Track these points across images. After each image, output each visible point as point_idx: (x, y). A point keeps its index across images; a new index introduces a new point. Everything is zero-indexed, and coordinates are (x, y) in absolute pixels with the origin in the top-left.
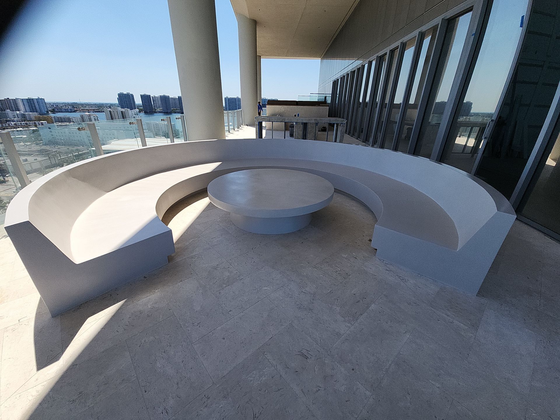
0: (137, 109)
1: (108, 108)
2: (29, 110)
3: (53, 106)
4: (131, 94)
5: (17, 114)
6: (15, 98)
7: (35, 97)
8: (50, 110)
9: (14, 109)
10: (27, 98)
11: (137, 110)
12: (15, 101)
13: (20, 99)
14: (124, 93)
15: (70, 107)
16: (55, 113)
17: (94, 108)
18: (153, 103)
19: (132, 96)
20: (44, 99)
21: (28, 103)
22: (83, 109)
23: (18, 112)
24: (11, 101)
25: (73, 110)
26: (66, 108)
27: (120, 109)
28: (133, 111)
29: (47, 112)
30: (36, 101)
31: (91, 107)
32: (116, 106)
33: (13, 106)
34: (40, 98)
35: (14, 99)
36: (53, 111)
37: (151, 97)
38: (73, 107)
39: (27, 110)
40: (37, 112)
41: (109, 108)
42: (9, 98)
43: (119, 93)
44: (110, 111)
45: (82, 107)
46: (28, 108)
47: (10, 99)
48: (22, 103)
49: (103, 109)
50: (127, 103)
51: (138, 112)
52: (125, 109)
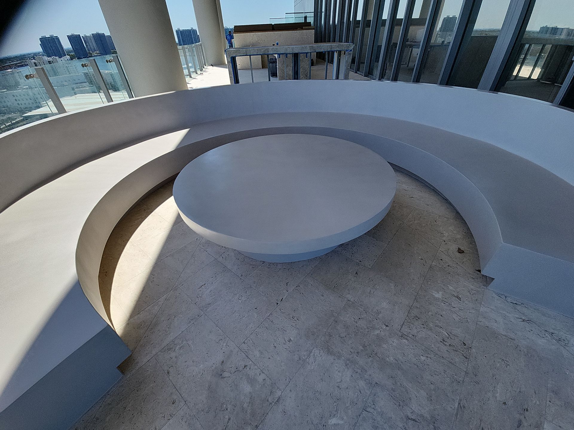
1: (32, 60)
4: (56, 37)
11: (68, 57)
14: (47, 37)
17: (16, 62)
18: (86, 45)
27: (46, 58)
28: (62, 59)
31: (12, 62)
32: (41, 55)
37: (81, 37)
43: (41, 37)
44: (34, 63)
49: (26, 61)
50: (53, 50)
51: (70, 59)
52: (52, 57)
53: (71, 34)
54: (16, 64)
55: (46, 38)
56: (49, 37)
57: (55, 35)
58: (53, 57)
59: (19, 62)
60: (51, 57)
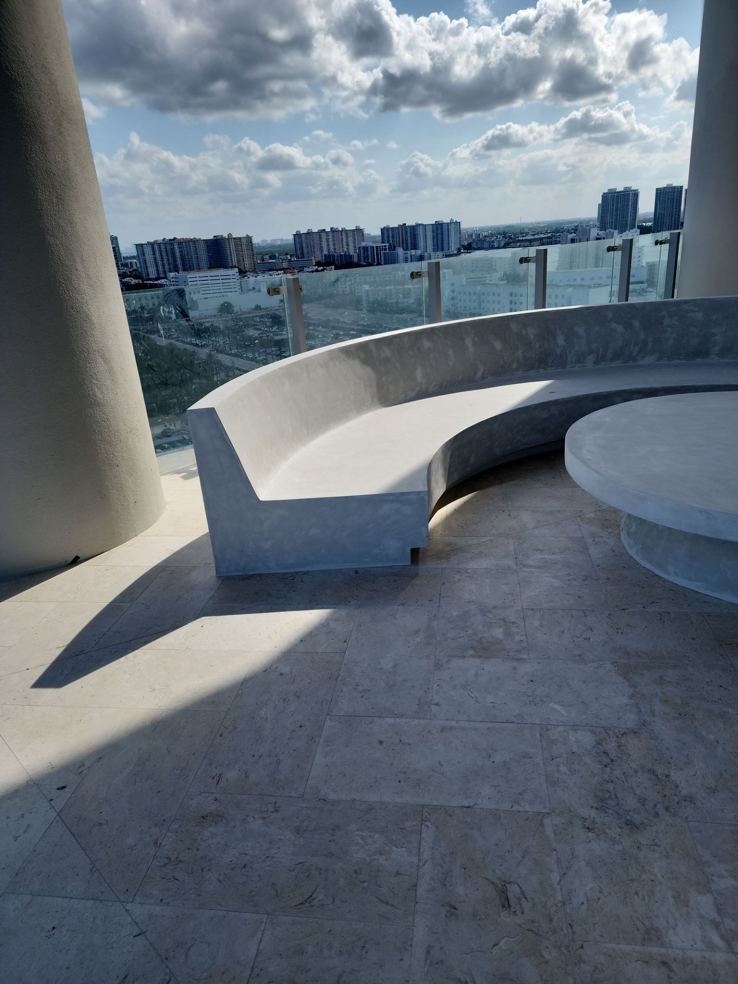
0: (636, 228)
1: (571, 234)
2: (431, 247)
3: (472, 236)
4: (634, 191)
5: (411, 256)
6: (414, 224)
7: (447, 220)
8: (464, 247)
9: (409, 245)
10: (434, 223)
11: (637, 231)
12: (414, 229)
13: (423, 225)
14: (617, 190)
15: (499, 236)
16: (469, 253)
17: (542, 236)
19: (636, 194)
20: (460, 222)
21: (433, 232)
22: (522, 238)
23: (413, 252)
24: (408, 230)
25: (502, 243)
26: (492, 239)
28: (624, 233)
29: (459, 250)
30: (445, 228)
31: (538, 234)
32: (590, 225)
33: (409, 239)
34: (454, 221)
35: (413, 226)
36: (469, 248)
37: (683, 191)
38: (505, 236)
39: (428, 247)
40: (442, 250)
41: (573, 231)
42: (405, 224)
43: (606, 191)
45: (520, 236)
46: (430, 244)
47: (407, 225)
48: (424, 234)
49: (560, 235)
50: (616, 215)
52: (608, 231)
53: (665, 186)
54: (541, 239)
55: (615, 192)
56: (622, 192)
57: (633, 188)
58: (610, 231)
59: (549, 235)
60: (605, 231)
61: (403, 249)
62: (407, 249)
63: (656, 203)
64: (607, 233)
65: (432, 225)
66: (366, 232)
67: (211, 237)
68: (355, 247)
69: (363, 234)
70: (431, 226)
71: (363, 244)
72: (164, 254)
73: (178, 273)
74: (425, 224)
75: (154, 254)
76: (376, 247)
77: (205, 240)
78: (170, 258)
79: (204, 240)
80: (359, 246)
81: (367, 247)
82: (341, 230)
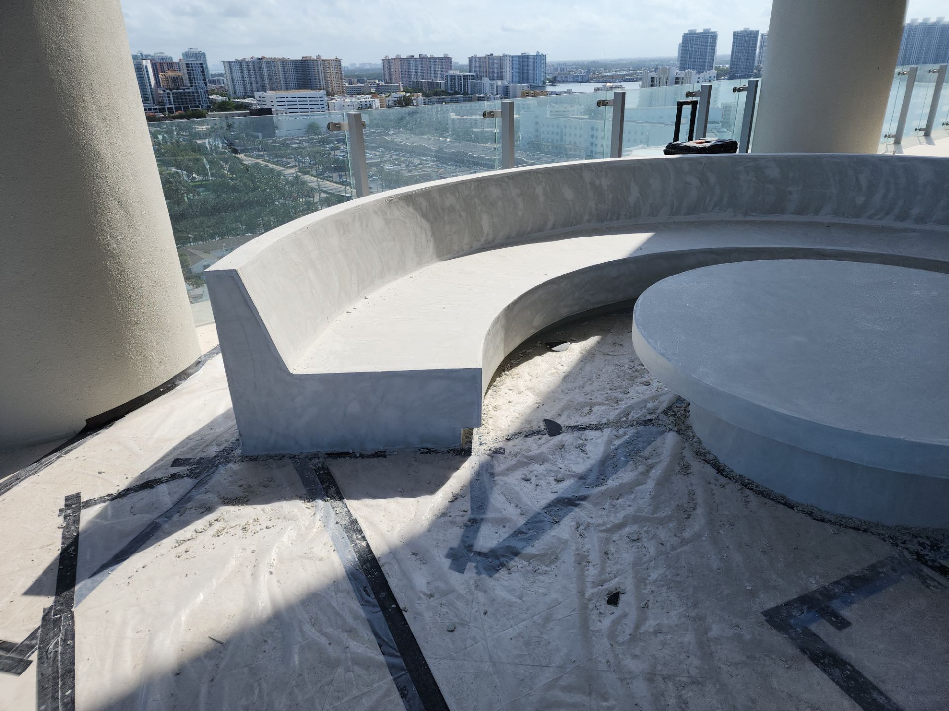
0: (713, 69)
1: (652, 71)
2: (518, 79)
3: (557, 69)
4: (713, 32)
5: (497, 87)
6: (501, 55)
7: (533, 53)
8: (548, 80)
9: (496, 76)
10: (521, 55)
11: (714, 72)
12: (501, 59)
13: (509, 56)
14: (697, 32)
15: (583, 71)
16: (554, 86)
17: (624, 72)
18: (760, 53)
19: (714, 36)
20: (545, 56)
21: (519, 63)
22: (605, 74)
23: (499, 83)
24: (495, 61)
25: (586, 78)
26: (576, 74)
27: (676, 71)
28: (702, 75)
29: (544, 83)
30: (531, 60)
31: (620, 71)
32: (670, 65)
33: (496, 70)
34: (540, 54)
35: (500, 57)
36: (554, 81)
37: (759, 36)
38: (589, 71)
39: (514, 78)
40: (528, 82)
41: (654, 69)
42: (492, 55)
43: (687, 32)
44: (653, 78)
45: (604, 71)
46: (516, 75)
47: (494, 55)
48: (511, 65)
49: (641, 73)
50: (695, 56)
51: (714, 77)
52: (686, 71)
53: (743, 29)
54: (623, 75)
55: (695, 34)
56: (702, 33)
57: (712, 30)
58: (688, 72)
59: (630, 72)
60: (684, 70)
61: (490, 79)
62: (493, 79)
63: (733, 45)
64: (686, 73)
65: (519, 56)
66: (453, 60)
67: (300, 58)
68: (442, 75)
69: (451, 63)
70: (518, 58)
71: (451, 72)
72: (252, 72)
73: (266, 92)
74: (512, 55)
75: (242, 72)
76: (463, 76)
77: (294, 61)
78: (258, 77)
79: (292, 61)
80: (447, 74)
81: (454, 76)
82: (429, 57)
